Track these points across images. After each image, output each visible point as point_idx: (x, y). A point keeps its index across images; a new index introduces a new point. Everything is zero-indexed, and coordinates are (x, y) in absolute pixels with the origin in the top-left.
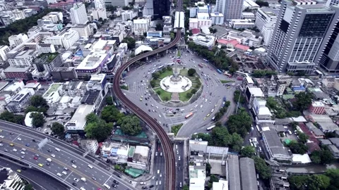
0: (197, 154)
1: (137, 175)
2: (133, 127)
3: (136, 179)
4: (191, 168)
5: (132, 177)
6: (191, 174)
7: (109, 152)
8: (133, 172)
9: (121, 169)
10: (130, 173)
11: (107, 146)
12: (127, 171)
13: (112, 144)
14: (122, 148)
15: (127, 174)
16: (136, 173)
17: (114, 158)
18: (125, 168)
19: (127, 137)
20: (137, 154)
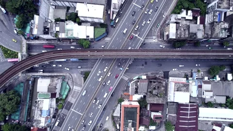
0: (48, 29)
1: (68, 87)
2: (11, 99)
3: (72, 88)
4: (62, 36)
5: (69, 91)
6: (69, 36)
7: (47, 118)
8: (65, 91)
9: (62, 103)
10: (66, 93)
11: (39, 122)
12: (64, 96)
13: (36, 117)
14: (40, 106)
15: (67, 96)
16: (66, 88)
17: (52, 112)
18: (61, 99)
19: (23, 105)
20: (48, 89)
